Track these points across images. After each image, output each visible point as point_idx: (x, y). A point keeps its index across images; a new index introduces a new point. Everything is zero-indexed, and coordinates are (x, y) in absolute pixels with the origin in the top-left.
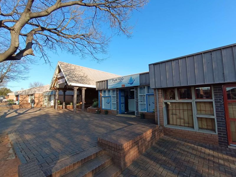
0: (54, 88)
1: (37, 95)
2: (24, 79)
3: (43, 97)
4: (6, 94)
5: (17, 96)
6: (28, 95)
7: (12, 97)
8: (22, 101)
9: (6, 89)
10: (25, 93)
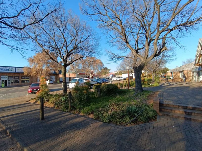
0: (199, 64)
1: (185, 72)
2: (173, 60)
3: (192, 72)
4: (166, 72)
5: (172, 73)
6: (180, 72)
7: (169, 73)
8: (175, 76)
9: (166, 68)
10: (177, 70)
